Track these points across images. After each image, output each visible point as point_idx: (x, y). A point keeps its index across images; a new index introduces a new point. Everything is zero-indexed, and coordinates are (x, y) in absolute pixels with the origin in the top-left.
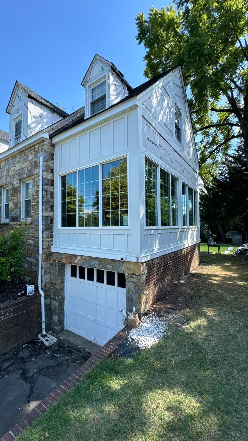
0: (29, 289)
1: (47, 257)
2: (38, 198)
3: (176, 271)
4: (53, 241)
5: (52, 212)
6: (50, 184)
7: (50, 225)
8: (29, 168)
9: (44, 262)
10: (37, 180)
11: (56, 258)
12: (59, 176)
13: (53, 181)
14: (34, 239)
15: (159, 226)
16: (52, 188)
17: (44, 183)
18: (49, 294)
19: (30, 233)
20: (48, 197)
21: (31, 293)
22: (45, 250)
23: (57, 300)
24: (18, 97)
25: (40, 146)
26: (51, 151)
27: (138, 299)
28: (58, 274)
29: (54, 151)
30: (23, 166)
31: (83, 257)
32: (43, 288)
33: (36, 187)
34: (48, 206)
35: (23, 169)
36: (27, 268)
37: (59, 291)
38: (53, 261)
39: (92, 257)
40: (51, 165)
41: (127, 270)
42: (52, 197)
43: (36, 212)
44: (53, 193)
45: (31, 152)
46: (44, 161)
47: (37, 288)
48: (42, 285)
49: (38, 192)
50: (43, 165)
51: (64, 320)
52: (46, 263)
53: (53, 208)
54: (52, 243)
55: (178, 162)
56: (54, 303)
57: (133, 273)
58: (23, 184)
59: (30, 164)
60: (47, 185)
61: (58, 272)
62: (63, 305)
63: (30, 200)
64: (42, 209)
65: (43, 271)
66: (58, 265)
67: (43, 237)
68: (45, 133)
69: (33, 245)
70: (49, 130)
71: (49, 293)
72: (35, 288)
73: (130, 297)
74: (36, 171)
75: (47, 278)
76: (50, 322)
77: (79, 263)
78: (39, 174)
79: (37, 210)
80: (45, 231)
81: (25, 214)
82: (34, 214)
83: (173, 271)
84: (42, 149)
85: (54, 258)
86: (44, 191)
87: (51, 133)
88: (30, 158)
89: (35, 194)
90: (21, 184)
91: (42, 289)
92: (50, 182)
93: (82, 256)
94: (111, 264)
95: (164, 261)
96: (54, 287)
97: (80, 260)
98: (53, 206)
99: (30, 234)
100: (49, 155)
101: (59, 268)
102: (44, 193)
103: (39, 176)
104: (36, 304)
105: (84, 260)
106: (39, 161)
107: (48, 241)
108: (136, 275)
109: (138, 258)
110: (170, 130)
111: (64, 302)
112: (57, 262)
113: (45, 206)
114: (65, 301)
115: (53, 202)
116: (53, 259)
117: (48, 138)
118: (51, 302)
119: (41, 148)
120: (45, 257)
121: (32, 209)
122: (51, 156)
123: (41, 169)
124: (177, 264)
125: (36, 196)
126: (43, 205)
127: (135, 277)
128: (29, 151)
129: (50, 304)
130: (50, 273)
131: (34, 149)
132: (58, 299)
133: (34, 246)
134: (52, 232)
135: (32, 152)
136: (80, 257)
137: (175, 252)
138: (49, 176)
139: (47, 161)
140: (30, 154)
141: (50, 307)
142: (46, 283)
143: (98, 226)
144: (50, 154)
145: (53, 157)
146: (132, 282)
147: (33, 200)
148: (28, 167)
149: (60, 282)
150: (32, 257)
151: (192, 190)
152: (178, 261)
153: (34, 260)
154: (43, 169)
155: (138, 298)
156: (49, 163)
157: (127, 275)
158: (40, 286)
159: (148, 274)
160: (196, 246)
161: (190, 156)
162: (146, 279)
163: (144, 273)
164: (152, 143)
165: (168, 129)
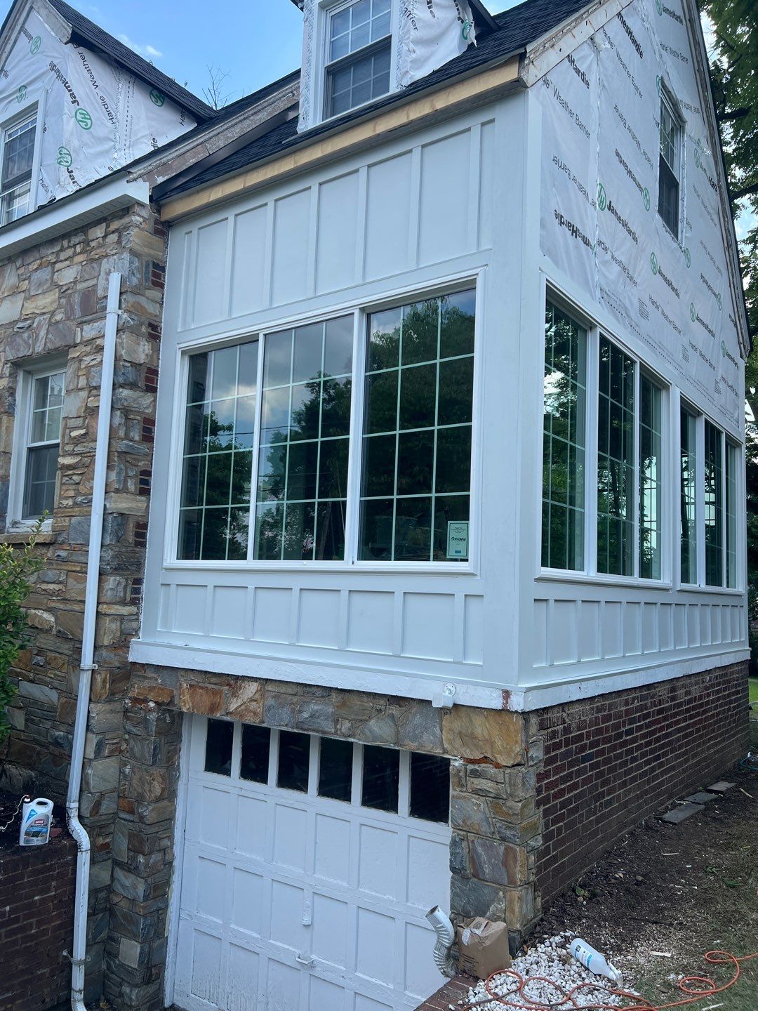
0: (30, 815)
1: (113, 682)
2: (89, 436)
3: (653, 770)
4: (142, 618)
5: (143, 498)
6: (142, 384)
7: (134, 552)
8: (59, 317)
9: (98, 702)
10: (89, 368)
11: (151, 689)
12: (183, 353)
13: (155, 372)
14: (62, 606)
15: (589, 571)
16: (148, 401)
17: (121, 380)
18: (107, 844)
19: (44, 582)
20: (132, 434)
21: (36, 834)
22: (104, 653)
23: (142, 868)
24: (29, 37)
25: (113, 232)
26: (152, 252)
27: (503, 870)
28: (155, 755)
29: (165, 252)
30: (30, 307)
31: (270, 687)
32: (86, 814)
33: (84, 394)
34: (130, 473)
35: (33, 319)
36: (23, 729)
37: (153, 829)
38: (135, 700)
39: (310, 686)
40: (152, 308)
41: (458, 741)
42: (148, 436)
43: (78, 493)
44: (153, 423)
45: (70, 252)
46: (123, 291)
47: (60, 813)
48: (83, 802)
49: (93, 412)
50: (120, 308)
51: (164, 963)
52: (107, 707)
53: (147, 483)
54: (134, 625)
55: (666, 317)
56: (127, 883)
57: (485, 757)
58: (25, 381)
59: (63, 301)
60: (133, 386)
61: (155, 749)
62: (166, 893)
63: (57, 445)
64: (106, 485)
65: (94, 739)
66: (158, 719)
67: (102, 600)
68: (135, 180)
69: (54, 632)
70: (151, 171)
71: (107, 840)
72: (55, 812)
73: (467, 859)
74: (89, 331)
75: (106, 772)
76: (104, 966)
77: (247, 709)
78: (98, 342)
79: (81, 487)
80: (111, 574)
81: (25, 502)
82: (70, 502)
83: (639, 767)
84: (119, 242)
85: (139, 688)
86: (118, 413)
87: (160, 180)
88: (67, 275)
89: (79, 422)
90: (15, 382)
91: (80, 818)
92: (144, 375)
93: (267, 680)
94: (392, 717)
95: (607, 719)
96: (132, 812)
97: (257, 696)
98: (149, 473)
99: (44, 586)
100: (147, 266)
101: (158, 734)
102: (117, 420)
103: (100, 349)
104: (54, 884)
105: (274, 697)
106: (106, 289)
107: (122, 617)
108: (497, 766)
109: (506, 694)
110: (639, 186)
111: (167, 883)
112: (152, 705)
113: (119, 474)
114: (176, 878)
115: (149, 456)
116: (135, 692)
117: (147, 201)
118: (113, 878)
119: (114, 237)
120: (104, 681)
121: (62, 484)
122: (155, 275)
123: (110, 324)
124: (658, 740)
125: (83, 431)
126: (109, 467)
127: (492, 771)
128: (62, 250)
129: (109, 889)
130: (121, 752)
131: (87, 242)
132: (146, 866)
133: (61, 635)
134: (138, 581)
135: (75, 254)
136: (254, 687)
137: (648, 687)
138: (142, 351)
139: (136, 291)
140: (68, 263)
141: (108, 899)
142: (102, 795)
143: (342, 558)
144: (151, 266)
145: (159, 276)
146: (479, 792)
147: (69, 448)
148: (53, 313)
149: (157, 789)
150: (46, 684)
151: (719, 433)
152: (662, 729)
153: (54, 696)
154: (121, 322)
155: (505, 864)
156: (142, 300)
157: (457, 763)
158: (75, 805)
159: (545, 767)
160: (732, 674)
161: (714, 294)
162: (537, 785)
163: (531, 757)
164: (572, 235)
165: (634, 180)
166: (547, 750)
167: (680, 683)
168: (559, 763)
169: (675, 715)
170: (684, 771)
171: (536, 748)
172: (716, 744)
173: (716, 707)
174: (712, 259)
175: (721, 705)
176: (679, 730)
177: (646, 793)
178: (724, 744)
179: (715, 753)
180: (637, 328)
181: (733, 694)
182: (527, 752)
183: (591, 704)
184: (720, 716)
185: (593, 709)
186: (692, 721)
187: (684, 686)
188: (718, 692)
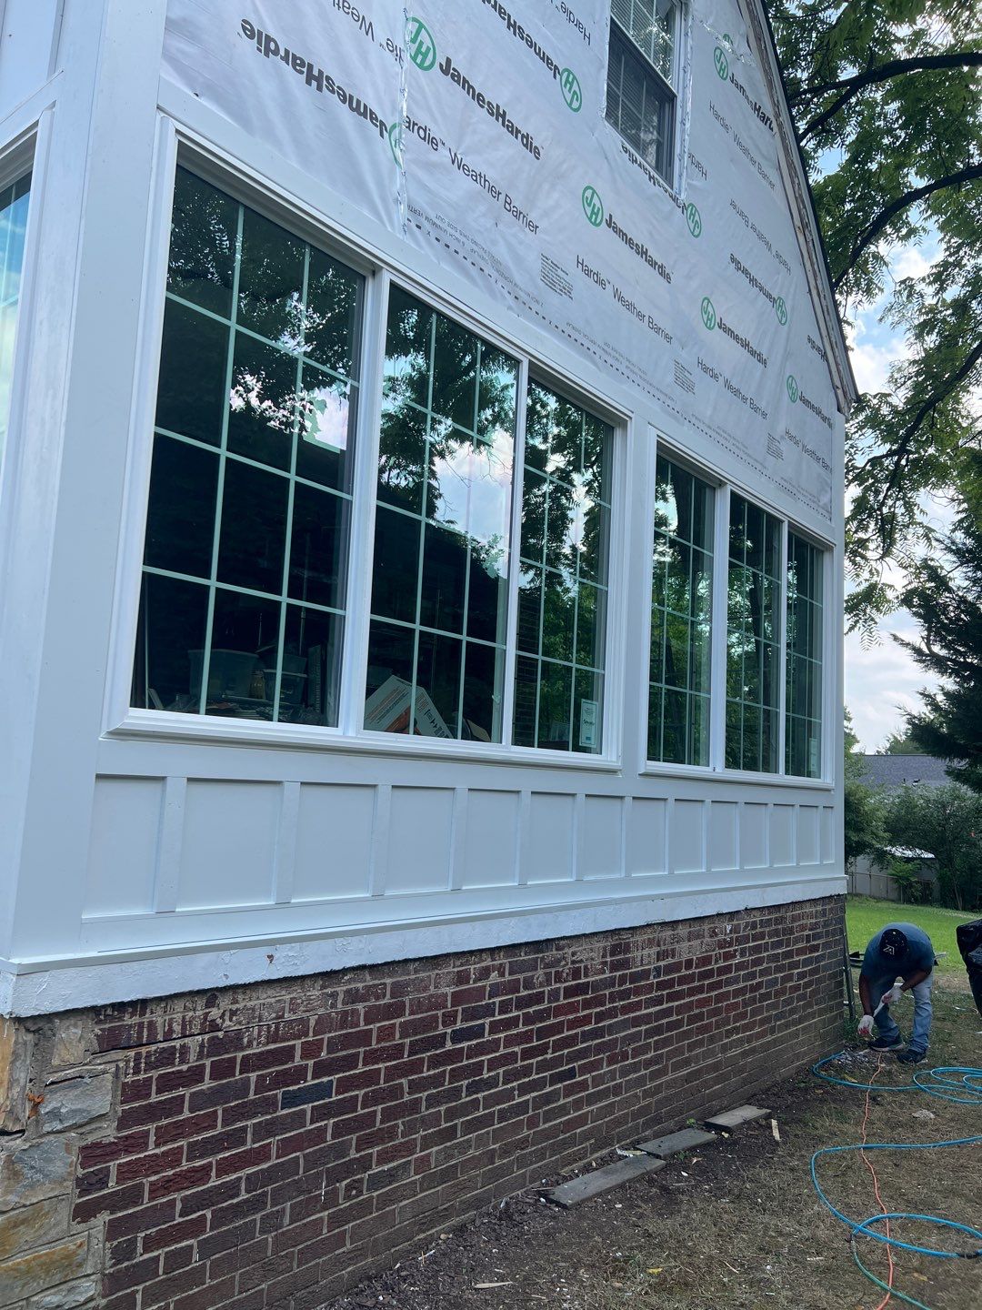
3: (547, 1099)
15: (352, 728)
55: (628, 305)
83: (501, 1098)
151: (774, 521)
159: (119, 1129)
160: (794, 919)
161: (769, 296)
162: (80, 1172)
163: (55, 1114)
164: (308, 82)
165: (531, 44)
166: (133, 1091)
167: (639, 938)
168: (186, 1114)
169: (624, 995)
170: (647, 1094)
171: (77, 1092)
172: (749, 1040)
173: (752, 976)
174: (760, 236)
175: (763, 973)
176: (636, 1022)
177: (523, 1143)
178: (769, 1038)
179: (745, 1054)
180: (535, 307)
181: (801, 952)
182: (36, 1106)
183: (323, 987)
184: (763, 991)
185: (334, 995)
186: (677, 1003)
187: (650, 942)
188: (757, 949)
